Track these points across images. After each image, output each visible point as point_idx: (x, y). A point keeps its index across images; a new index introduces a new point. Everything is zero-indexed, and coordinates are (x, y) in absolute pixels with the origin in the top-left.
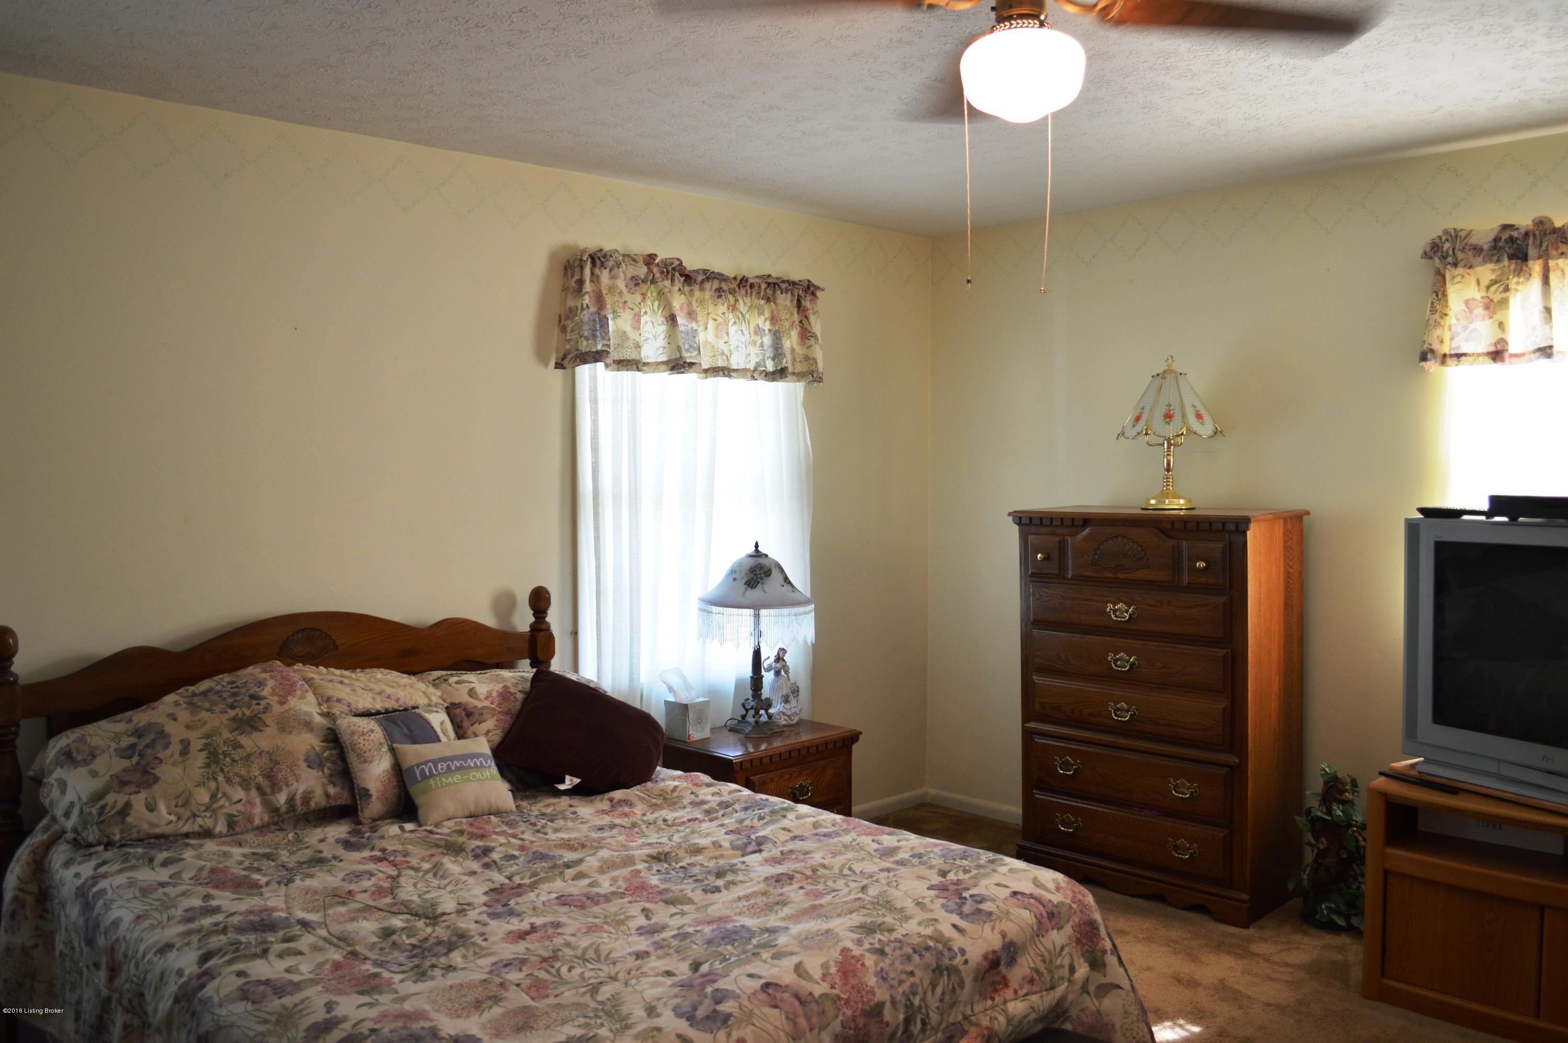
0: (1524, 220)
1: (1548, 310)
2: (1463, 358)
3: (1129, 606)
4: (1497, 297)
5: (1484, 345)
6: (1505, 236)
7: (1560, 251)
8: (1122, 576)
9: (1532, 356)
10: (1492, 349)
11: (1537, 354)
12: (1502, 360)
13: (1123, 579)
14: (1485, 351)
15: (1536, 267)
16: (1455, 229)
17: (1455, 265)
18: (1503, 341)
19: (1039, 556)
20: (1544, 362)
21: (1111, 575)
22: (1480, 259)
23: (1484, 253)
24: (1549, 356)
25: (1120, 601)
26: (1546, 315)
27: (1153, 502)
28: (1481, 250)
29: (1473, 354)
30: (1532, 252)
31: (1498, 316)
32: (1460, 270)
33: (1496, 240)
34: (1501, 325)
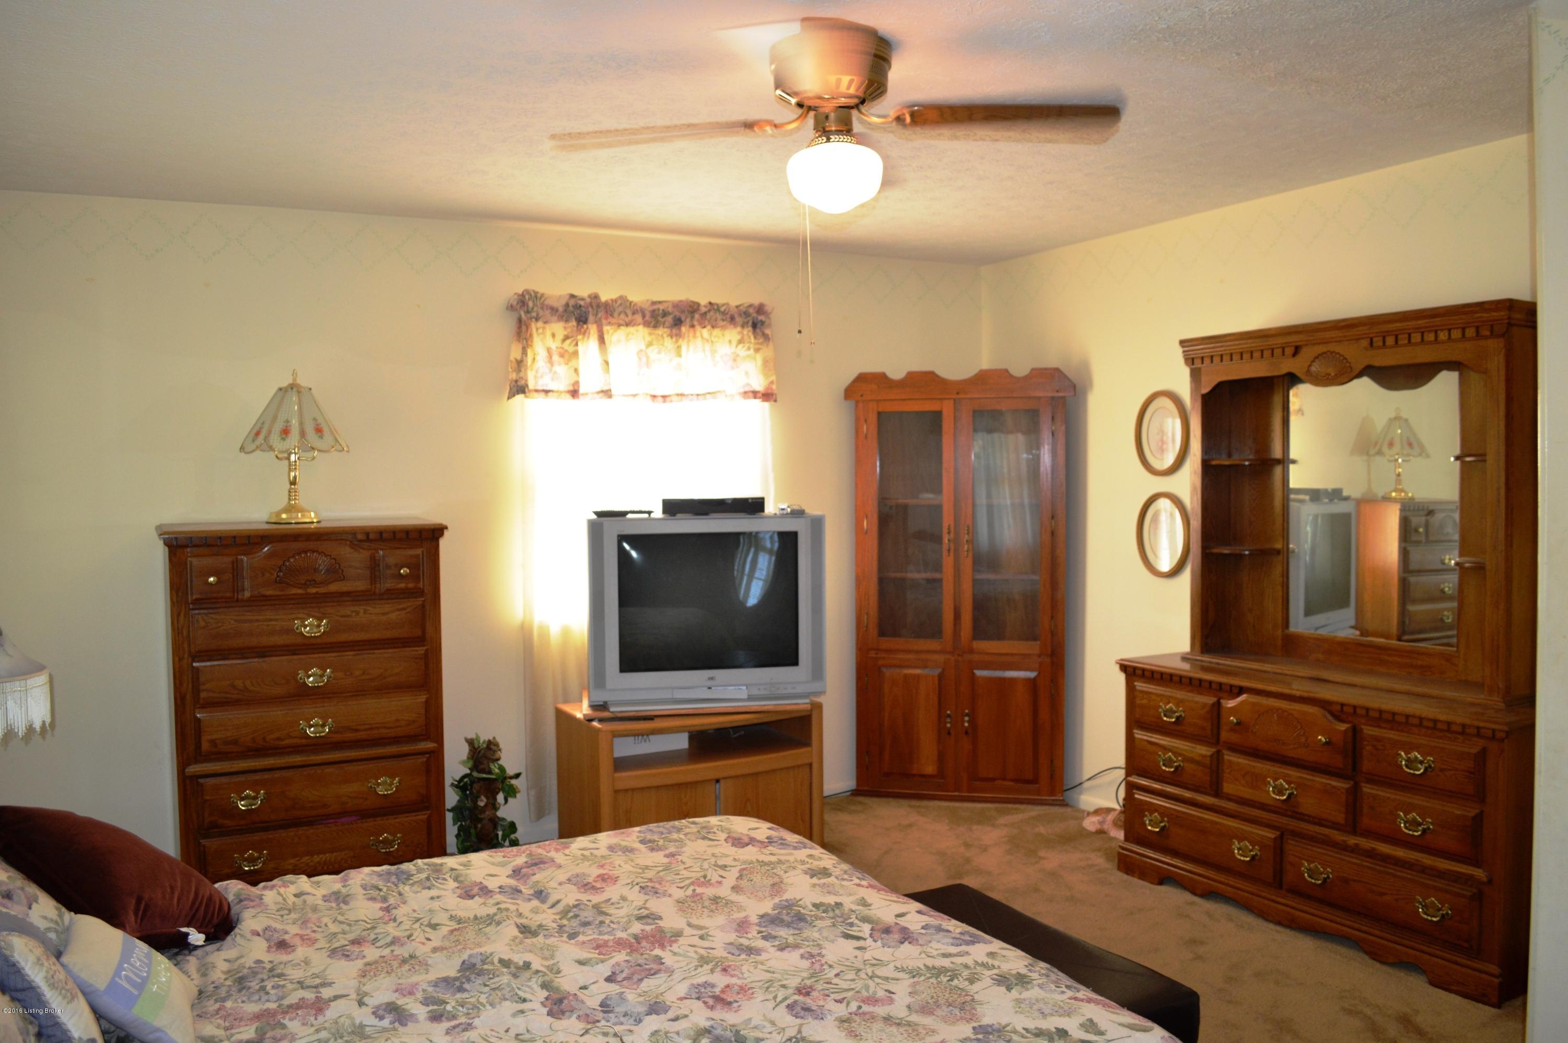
0: (583, 292)
1: (607, 363)
2: (550, 394)
3: (320, 619)
4: (571, 349)
5: (563, 385)
6: (572, 302)
7: (609, 320)
8: (313, 590)
9: (596, 396)
10: (571, 388)
11: (601, 395)
12: (578, 397)
13: (314, 594)
14: (566, 389)
15: (593, 329)
16: (534, 291)
17: (537, 319)
18: (577, 383)
19: (212, 579)
20: (606, 401)
21: (300, 591)
22: (555, 318)
23: (558, 314)
24: (610, 396)
25: (309, 616)
26: (606, 366)
27: (284, 516)
28: (557, 310)
29: (557, 392)
30: (591, 318)
31: (573, 363)
32: (540, 324)
33: (567, 305)
34: (576, 370)
